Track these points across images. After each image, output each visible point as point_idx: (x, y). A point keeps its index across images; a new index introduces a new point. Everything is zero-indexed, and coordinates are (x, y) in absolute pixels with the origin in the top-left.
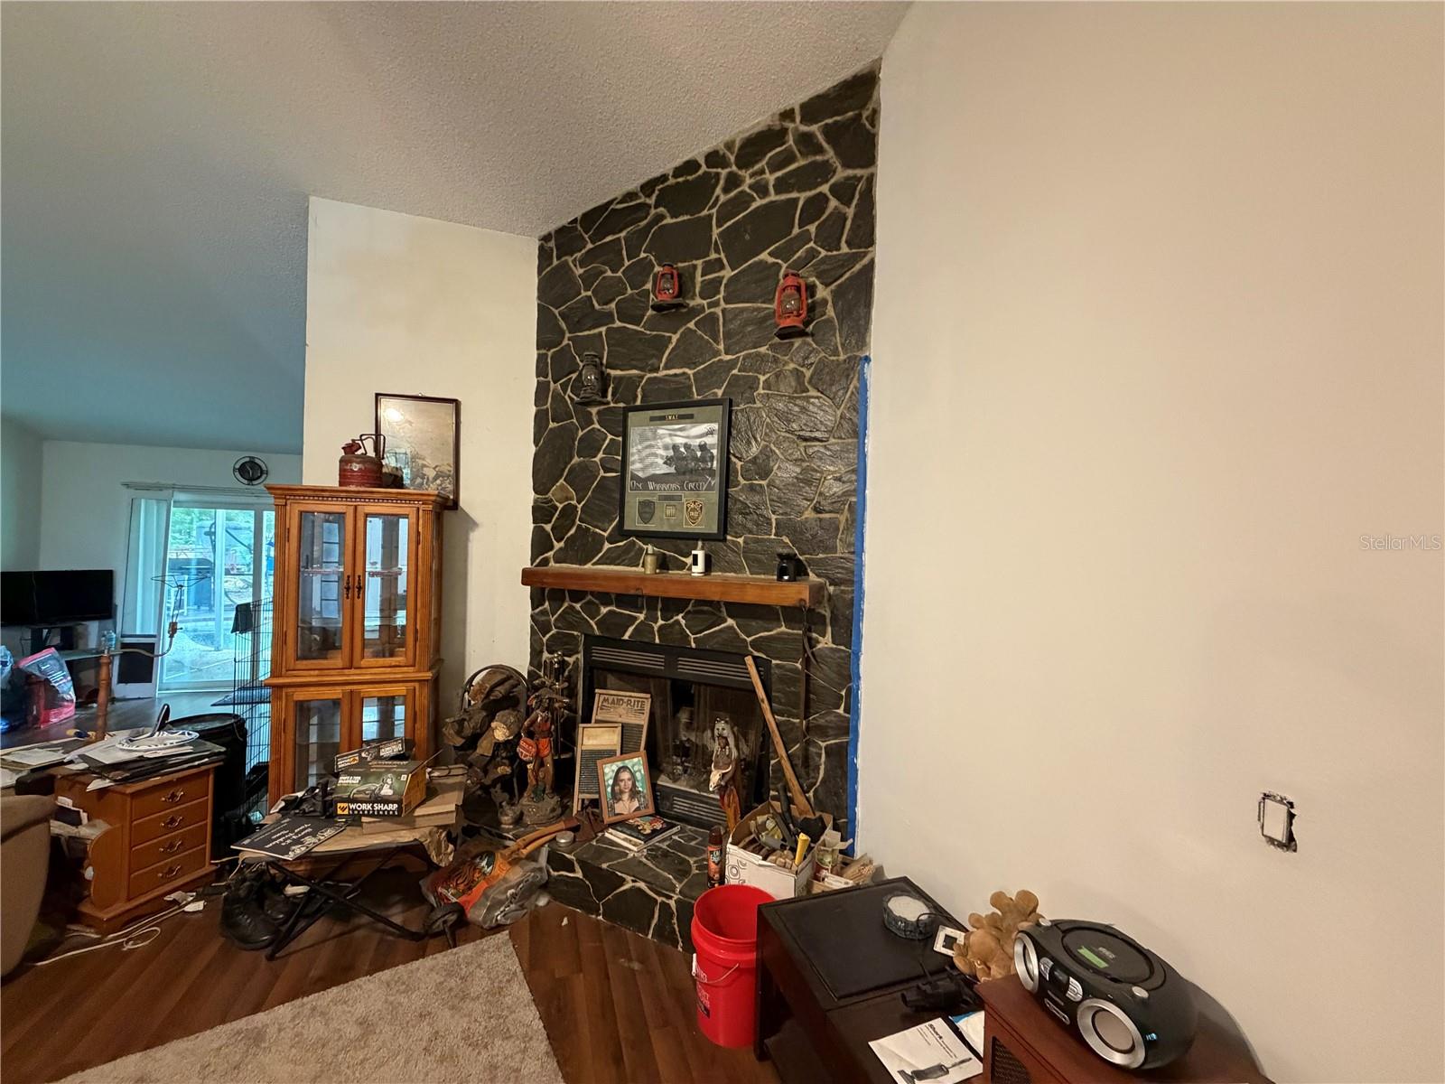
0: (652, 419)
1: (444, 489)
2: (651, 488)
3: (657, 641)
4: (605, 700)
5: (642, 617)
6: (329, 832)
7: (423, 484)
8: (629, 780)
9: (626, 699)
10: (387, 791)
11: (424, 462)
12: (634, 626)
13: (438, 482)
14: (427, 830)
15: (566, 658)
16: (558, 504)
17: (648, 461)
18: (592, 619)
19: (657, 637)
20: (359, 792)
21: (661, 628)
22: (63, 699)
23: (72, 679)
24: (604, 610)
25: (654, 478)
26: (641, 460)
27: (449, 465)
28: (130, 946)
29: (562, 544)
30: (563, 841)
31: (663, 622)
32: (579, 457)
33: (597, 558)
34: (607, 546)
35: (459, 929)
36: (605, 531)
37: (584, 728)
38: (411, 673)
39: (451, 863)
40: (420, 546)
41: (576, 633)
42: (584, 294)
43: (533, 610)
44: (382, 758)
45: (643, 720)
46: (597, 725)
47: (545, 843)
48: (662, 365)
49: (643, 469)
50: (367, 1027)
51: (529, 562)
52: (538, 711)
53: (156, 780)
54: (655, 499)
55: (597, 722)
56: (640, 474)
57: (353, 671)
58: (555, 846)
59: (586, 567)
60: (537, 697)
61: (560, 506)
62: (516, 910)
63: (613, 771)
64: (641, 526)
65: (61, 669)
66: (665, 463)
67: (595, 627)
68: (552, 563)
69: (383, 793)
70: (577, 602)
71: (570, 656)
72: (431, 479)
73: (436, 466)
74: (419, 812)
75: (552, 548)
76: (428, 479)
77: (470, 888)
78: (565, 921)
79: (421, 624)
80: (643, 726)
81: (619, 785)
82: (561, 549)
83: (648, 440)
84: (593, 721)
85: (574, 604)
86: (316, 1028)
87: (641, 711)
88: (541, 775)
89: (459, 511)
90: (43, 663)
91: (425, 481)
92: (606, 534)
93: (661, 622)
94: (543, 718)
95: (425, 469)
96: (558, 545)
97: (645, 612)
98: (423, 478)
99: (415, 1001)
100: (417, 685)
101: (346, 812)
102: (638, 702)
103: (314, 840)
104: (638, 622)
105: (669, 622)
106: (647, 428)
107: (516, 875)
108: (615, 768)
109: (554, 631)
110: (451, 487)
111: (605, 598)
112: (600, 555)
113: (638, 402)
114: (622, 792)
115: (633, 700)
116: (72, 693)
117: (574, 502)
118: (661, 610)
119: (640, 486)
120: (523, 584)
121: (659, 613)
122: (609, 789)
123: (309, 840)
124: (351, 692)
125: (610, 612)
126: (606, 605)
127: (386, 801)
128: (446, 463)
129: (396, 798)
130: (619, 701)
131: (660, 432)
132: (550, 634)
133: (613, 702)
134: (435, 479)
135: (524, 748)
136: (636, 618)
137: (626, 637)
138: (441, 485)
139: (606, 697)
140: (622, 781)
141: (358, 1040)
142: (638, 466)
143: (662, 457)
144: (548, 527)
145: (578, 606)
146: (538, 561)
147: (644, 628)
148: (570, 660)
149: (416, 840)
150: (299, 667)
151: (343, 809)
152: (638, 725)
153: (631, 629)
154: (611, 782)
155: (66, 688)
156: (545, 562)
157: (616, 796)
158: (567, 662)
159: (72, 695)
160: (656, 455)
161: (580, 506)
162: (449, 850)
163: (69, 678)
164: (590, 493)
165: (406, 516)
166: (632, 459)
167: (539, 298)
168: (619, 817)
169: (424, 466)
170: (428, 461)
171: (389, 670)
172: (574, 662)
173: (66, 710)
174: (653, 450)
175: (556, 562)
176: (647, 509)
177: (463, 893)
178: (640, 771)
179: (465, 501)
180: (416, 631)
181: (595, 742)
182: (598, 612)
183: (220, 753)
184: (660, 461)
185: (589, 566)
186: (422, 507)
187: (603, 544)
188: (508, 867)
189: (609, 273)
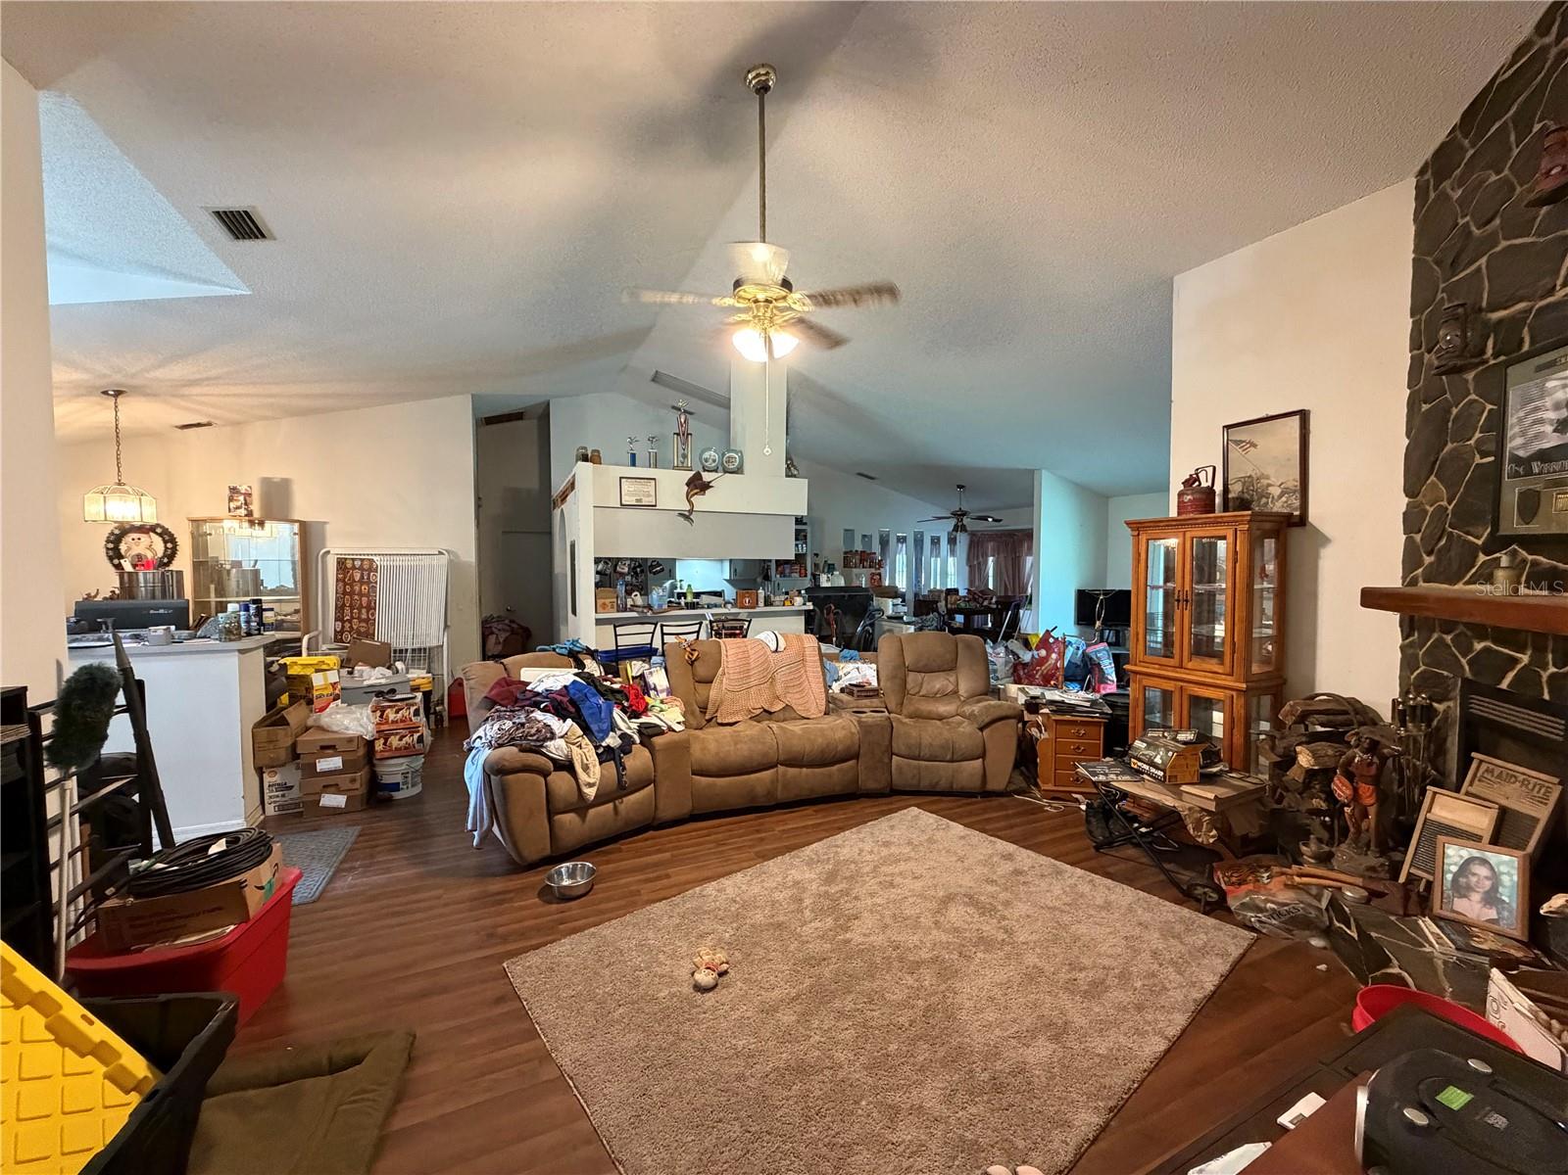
0: (1540, 369)
1: (1289, 506)
2: (1536, 470)
3: (1546, 696)
4: (1487, 771)
5: (1525, 659)
6: (1128, 778)
7: (1268, 503)
8: (1487, 878)
9: (1521, 777)
10: (1158, 760)
11: (1270, 482)
12: (1515, 671)
13: (1284, 499)
14: (1188, 806)
15: (1435, 705)
16: (1428, 507)
17: (1531, 433)
18: (1464, 656)
19: (1546, 691)
20: (1143, 755)
21: (1552, 676)
22: (1107, 679)
23: (1115, 666)
24: (1478, 646)
25: (1544, 456)
26: (1523, 433)
27: (1294, 480)
28: (1048, 809)
29: (1432, 559)
30: (1349, 894)
31: (1555, 670)
32: (1452, 443)
33: (1468, 576)
34: (1482, 558)
35: (1217, 908)
36: (1478, 538)
37: (1435, 793)
38: (1229, 682)
39: (1209, 844)
40: (1238, 565)
41: (1445, 673)
42: (1461, 222)
43: (1403, 640)
44: (1177, 741)
45: (1543, 813)
46: (1466, 798)
47: (1331, 887)
48: (1559, 282)
49: (1524, 446)
50: (1107, 906)
51: (1401, 581)
52: (1356, 750)
53: (1068, 717)
54: (1538, 487)
55: (1467, 794)
56: (1521, 453)
57: (1183, 670)
58: (1338, 896)
59: (1456, 587)
60: (1357, 734)
61: (1430, 509)
62: (1278, 927)
63: (1461, 857)
64: (1523, 529)
65: (1109, 658)
66: (1555, 431)
67: (1467, 668)
68: (1421, 584)
69: (1156, 760)
70: (1448, 633)
71: (1439, 702)
72: (1276, 497)
73: (1282, 484)
74: (1184, 788)
75: (1420, 563)
76: (1273, 497)
77: (1240, 884)
78: (1323, 967)
79: (1238, 636)
80: (1538, 820)
81: (1467, 877)
82: (1431, 564)
83: (1533, 401)
84: (1463, 790)
85: (1445, 636)
86: (1085, 888)
87: (1543, 801)
88: (1364, 825)
89: (1307, 528)
90: (1099, 651)
91: (1270, 500)
92: (1480, 542)
93: (1552, 670)
94: (1362, 760)
95: (1270, 488)
96: (1428, 560)
97: (1529, 652)
98: (1268, 498)
99: (1146, 917)
100: (1234, 693)
101: (1136, 767)
102: (1542, 786)
103: (1115, 778)
104: (1519, 667)
105: (1561, 671)
106: (1531, 383)
107: (1286, 897)
108: (1466, 853)
109: (1422, 668)
110: (1297, 503)
111: (1481, 632)
112: (1474, 570)
113: (1526, 347)
114: (1469, 888)
115: (1533, 781)
116: (1114, 675)
117: (1445, 503)
118: (1553, 652)
119: (1521, 470)
120: (1362, 605)
121: (1550, 656)
122: (1449, 877)
123: (1113, 777)
124: (1182, 687)
125: (1486, 650)
126: (1481, 639)
127: (1156, 767)
128: (1291, 478)
129: (1163, 767)
130: (1511, 778)
131: (1550, 384)
132: (1418, 671)
133: (1499, 776)
134: (1280, 497)
135: (1337, 786)
136: (1516, 661)
137: (1504, 685)
138: (1286, 502)
139: (1491, 767)
140: (1474, 874)
141: (1098, 906)
142: (1519, 441)
143: (1551, 422)
144: (1418, 537)
145: (1448, 638)
146: (1408, 580)
147: (1528, 677)
148: (1440, 707)
149: (1174, 807)
150: (1146, 660)
151: (1135, 764)
152: (1533, 817)
153: (1510, 676)
154: (1454, 869)
155: (1110, 671)
156: (1413, 582)
157: (1461, 889)
158: (1436, 710)
159: (1113, 677)
160: (1541, 421)
161: (1450, 508)
162: (1211, 834)
163: (1113, 665)
164: (1462, 490)
165: (1224, 538)
166: (1510, 434)
167: (1414, 252)
168: (1455, 915)
169: (1269, 485)
170: (1272, 480)
171: (1210, 675)
172: (1445, 711)
173: (1109, 687)
174: (1539, 415)
175: (1425, 581)
176: (1530, 505)
177: (1233, 884)
178: (1508, 874)
179: (1314, 515)
180: (1234, 644)
181: (1450, 816)
182: (1470, 649)
183: (1107, 714)
184: (1549, 429)
185: (1459, 586)
186: (1239, 528)
187: (1477, 556)
188: (1282, 887)
189: (1494, 178)
